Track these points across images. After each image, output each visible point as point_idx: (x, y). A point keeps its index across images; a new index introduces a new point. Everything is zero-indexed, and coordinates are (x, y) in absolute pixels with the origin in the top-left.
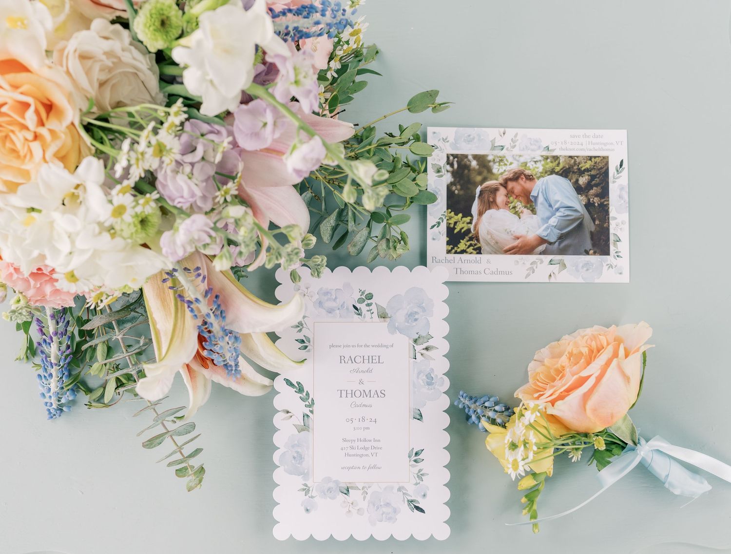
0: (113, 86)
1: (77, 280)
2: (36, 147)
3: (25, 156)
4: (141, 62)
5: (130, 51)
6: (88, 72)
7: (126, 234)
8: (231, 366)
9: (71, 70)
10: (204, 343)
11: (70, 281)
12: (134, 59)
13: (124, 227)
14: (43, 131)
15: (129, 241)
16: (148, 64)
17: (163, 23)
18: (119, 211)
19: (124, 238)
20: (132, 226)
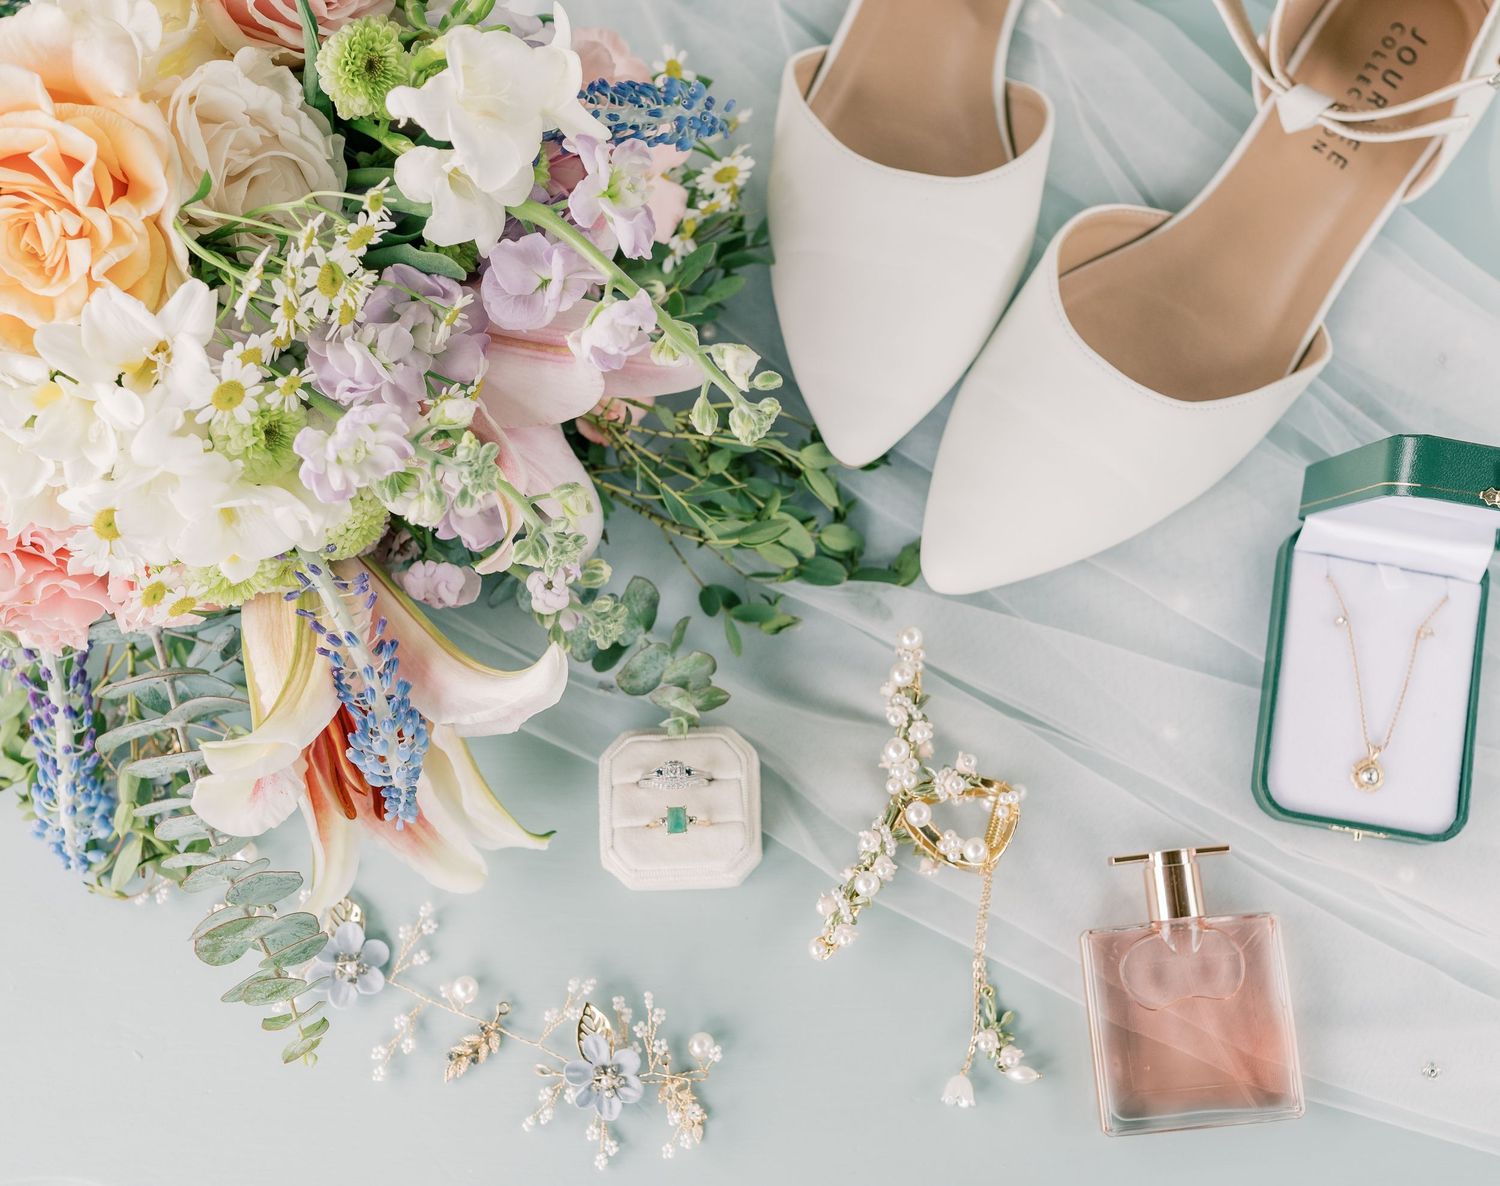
0: (253, 181)
1: (116, 535)
2: (79, 251)
3: (54, 269)
4: (317, 148)
5: (298, 120)
6: (211, 146)
7: (235, 447)
8: (398, 791)
9: (180, 126)
10: (350, 735)
11: (101, 535)
12: (302, 136)
13: (233, 433)
14: (100, 220)
15: (240, 463)
16: (328, 151)
17: (371, 66)
18: (230, 393)
19: (231, 458)
20: (248, 435)
